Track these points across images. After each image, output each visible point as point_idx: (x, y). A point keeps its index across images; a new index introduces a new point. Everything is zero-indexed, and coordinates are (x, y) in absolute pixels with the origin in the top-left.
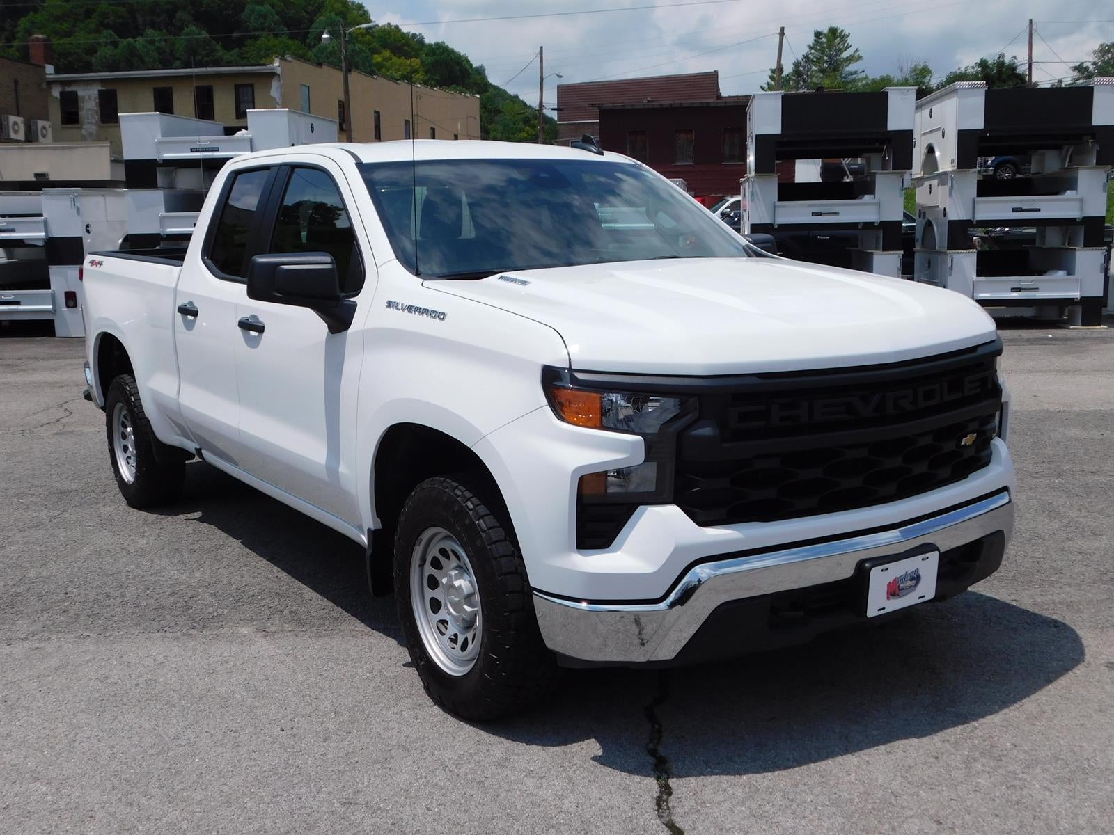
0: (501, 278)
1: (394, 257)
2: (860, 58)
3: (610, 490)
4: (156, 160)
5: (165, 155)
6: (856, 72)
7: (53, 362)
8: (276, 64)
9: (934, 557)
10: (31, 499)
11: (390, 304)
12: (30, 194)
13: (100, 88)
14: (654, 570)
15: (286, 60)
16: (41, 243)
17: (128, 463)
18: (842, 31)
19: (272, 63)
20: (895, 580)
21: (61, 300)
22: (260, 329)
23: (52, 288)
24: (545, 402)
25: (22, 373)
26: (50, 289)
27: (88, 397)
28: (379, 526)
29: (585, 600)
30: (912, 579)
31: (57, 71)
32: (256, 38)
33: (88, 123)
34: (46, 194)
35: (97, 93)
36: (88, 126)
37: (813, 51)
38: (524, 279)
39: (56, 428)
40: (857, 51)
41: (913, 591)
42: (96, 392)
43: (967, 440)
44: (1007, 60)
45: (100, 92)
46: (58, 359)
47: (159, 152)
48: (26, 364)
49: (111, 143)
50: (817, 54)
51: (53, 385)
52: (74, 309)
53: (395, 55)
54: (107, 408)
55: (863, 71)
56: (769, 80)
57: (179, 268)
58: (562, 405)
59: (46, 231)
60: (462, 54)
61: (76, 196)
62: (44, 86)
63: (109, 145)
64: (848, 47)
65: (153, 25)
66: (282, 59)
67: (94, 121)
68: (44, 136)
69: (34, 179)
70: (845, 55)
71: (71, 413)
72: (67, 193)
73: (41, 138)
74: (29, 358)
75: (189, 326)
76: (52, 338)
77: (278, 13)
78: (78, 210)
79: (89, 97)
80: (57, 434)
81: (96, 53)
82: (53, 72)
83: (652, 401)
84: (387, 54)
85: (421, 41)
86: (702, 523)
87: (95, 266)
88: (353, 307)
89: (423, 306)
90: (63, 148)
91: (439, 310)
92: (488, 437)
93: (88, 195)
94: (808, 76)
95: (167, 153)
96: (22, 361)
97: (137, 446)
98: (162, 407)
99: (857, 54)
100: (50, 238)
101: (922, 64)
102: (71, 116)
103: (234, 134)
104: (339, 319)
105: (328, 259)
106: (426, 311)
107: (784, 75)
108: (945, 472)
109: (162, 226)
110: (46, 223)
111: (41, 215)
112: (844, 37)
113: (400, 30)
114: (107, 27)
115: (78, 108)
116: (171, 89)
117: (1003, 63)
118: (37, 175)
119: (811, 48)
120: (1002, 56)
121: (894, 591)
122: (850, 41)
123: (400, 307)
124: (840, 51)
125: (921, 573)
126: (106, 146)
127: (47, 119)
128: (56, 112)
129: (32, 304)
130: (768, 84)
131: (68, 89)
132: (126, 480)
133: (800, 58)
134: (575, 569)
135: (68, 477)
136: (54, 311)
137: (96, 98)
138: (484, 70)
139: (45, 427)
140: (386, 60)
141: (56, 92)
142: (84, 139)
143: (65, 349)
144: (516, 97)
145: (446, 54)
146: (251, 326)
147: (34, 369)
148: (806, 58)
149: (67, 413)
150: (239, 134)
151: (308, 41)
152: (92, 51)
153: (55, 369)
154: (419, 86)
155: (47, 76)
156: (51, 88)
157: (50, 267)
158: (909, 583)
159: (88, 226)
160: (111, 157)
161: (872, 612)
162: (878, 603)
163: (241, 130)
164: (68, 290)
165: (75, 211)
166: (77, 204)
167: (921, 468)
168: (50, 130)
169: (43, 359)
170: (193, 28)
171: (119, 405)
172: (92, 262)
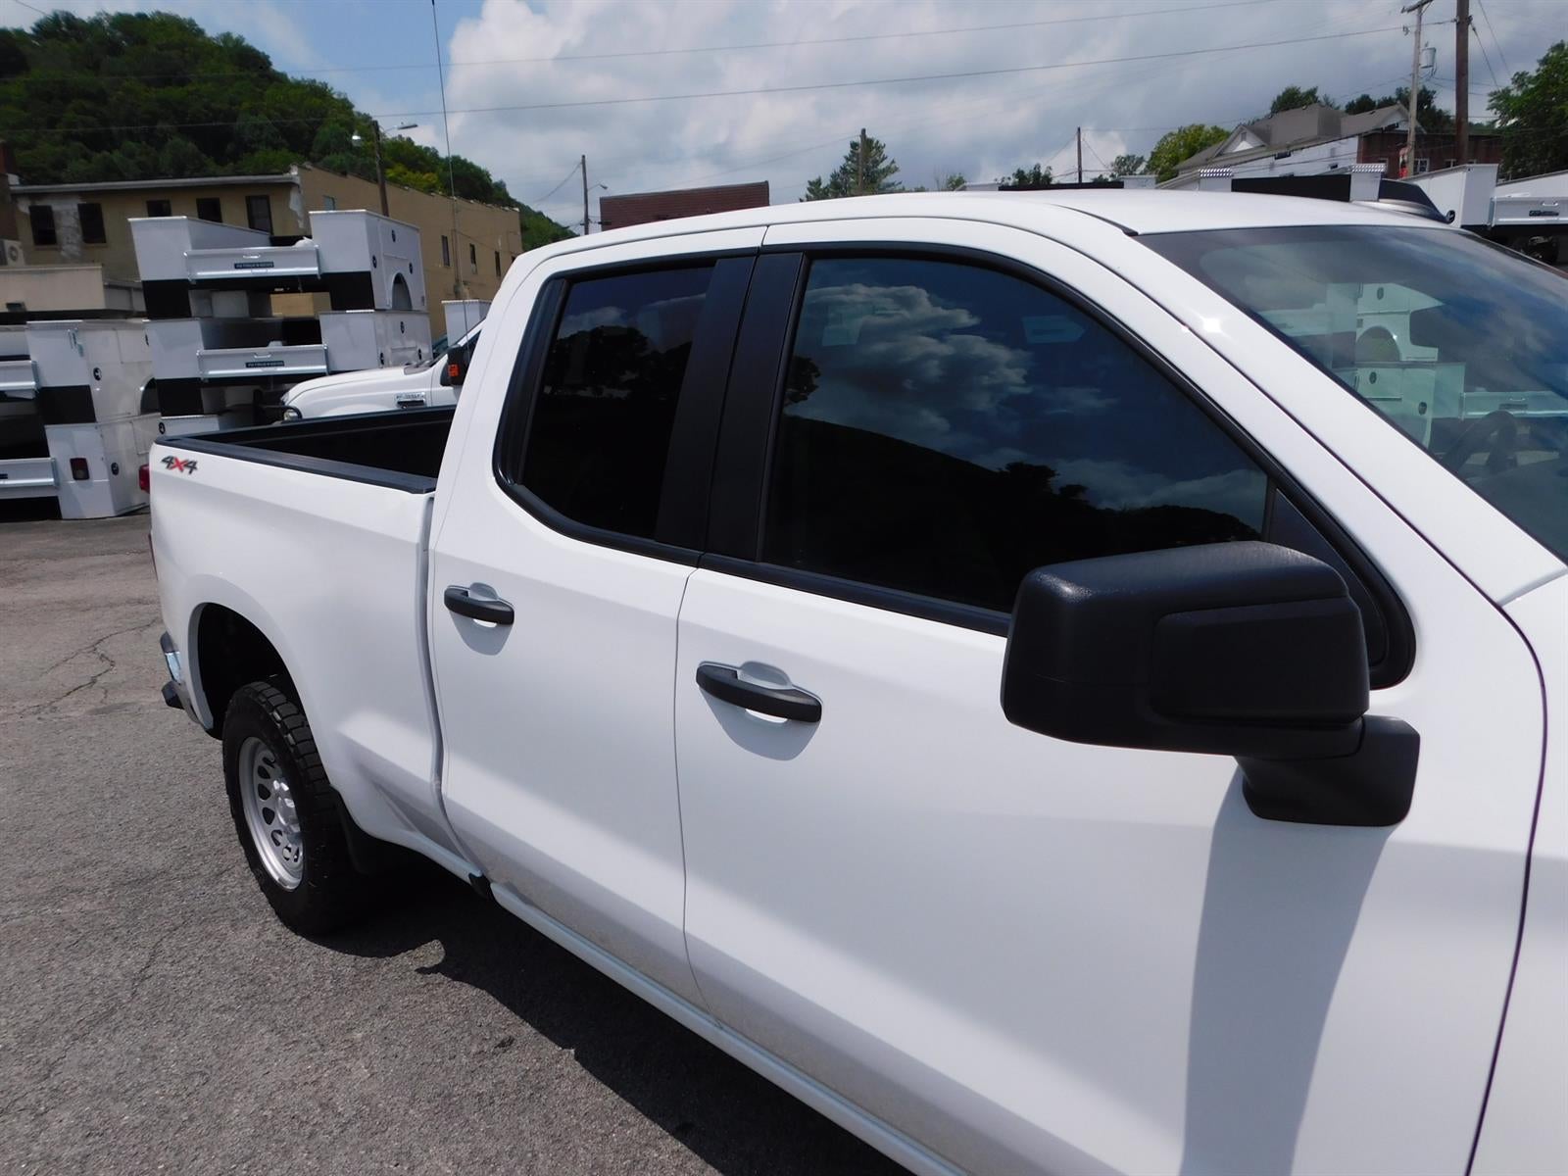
2: (896, 169)
4: (187, 280)
5: (199, 274)
6: (893, 184)
7: (64, 562)
8: (294, 172)
10: (79, 906)
12: (8, 330)
13: (81, 202)
15: (305, 168)
16: (30, 396)
17: (277, 843)
18: (878, 142)
19: (288, 171)
21: (66, 470)
22: (800, 712)
23: (51, 454)
25: (21, 586)
26: (49, 456)
27: (174, 700)
31: (22, 183)
32: (253, 151)
33: (68, 243)
34: (31, 328)
35: (76, 207)
36: (68, 246)
37: (850, 162)
39: (94, 699)
40: (893, 162)
42: (195, 700)
44: (1043, 171)
45: (80, 207)
46: (70, 557)
47: (190, 269)
48: (26, 569)
49: (103, 265)
50: (854, 166)
51: (74, 606)
52: (86, 481)
53: (409, 170)
55: (900, 183)
56: (808, 192)
57: (428, 496)
59: (37, 378)
60: (482, 168)
61: (77, 331)
62: (9, 198)
63: (100, 267)
64: (884, 158)
65: (131, 136)
66: (301, 167)
67: (75, 241)
68: (14, 259)
69: (6, 310)
70: (882, 166)
71: (112, 663)
72: (63, 327)
73: (9, 259)
74: (28, 557)
76: (58, 522)
77: (275, 124)
78: (81, 352)
79: (67, 214)
80: (97, 712)
81: (66, 167)
82: (18, 183)
84: (400, 168)
85: (435, 154)
87: (175, 472)
90: (41, 272)
93: (93, 330)
94: (846, 188)
95: (204, 270)
96: (18, 563)
99: (893, 166)
100: (44, 388)
101: (958, 176)
102: (45, 234)
103: (294, 243)
107: (822, 187)
109: (202, 367)
110: (35, 368)
111: (26, 357)
112: (879, 148)
113: (413, 143)
114: (76, 138)
115: (53, 226)
116: (168, 202)
117: (1039, 174)
118: (9, 305)
119: (847, 159)
120: (1038, 167)
122: (885, 152)
124: (876, 163)
126: (98, 269)
127: (16, 239)
128: (26, 231)
129: (24, 478)
130: (807, 196)
131: (39, 203)
132: (277, 878)
133: (838, 170)
135: (141, 832)
136: (57, 486)
137: (75, 213)
138: (504, 185)
139: (74, 697)
140: (400, 175)
141: (24, 207)
142: (64, 261)
143: (80, 539)
144: (540, 214)
145: (464, 168)
147: (38, 578)
148: (843, 169)
149: (106, 665)
150: (300, 244)
151: (311, 154)
152: (59, 165)
153: (71, 576)
154: (455, 198)
155: (12, 188)
156: (17, 202)
157: (46, 426)
159: (96, 370)
160: (104, 281)
163: (302, 239)
164: (74, 457)
165: (76, 351)
166: (79, 343)
168: (20, 251)
169: (50, 559)
170: (177, 140)
171: (253, 740)
172: (169, 462)
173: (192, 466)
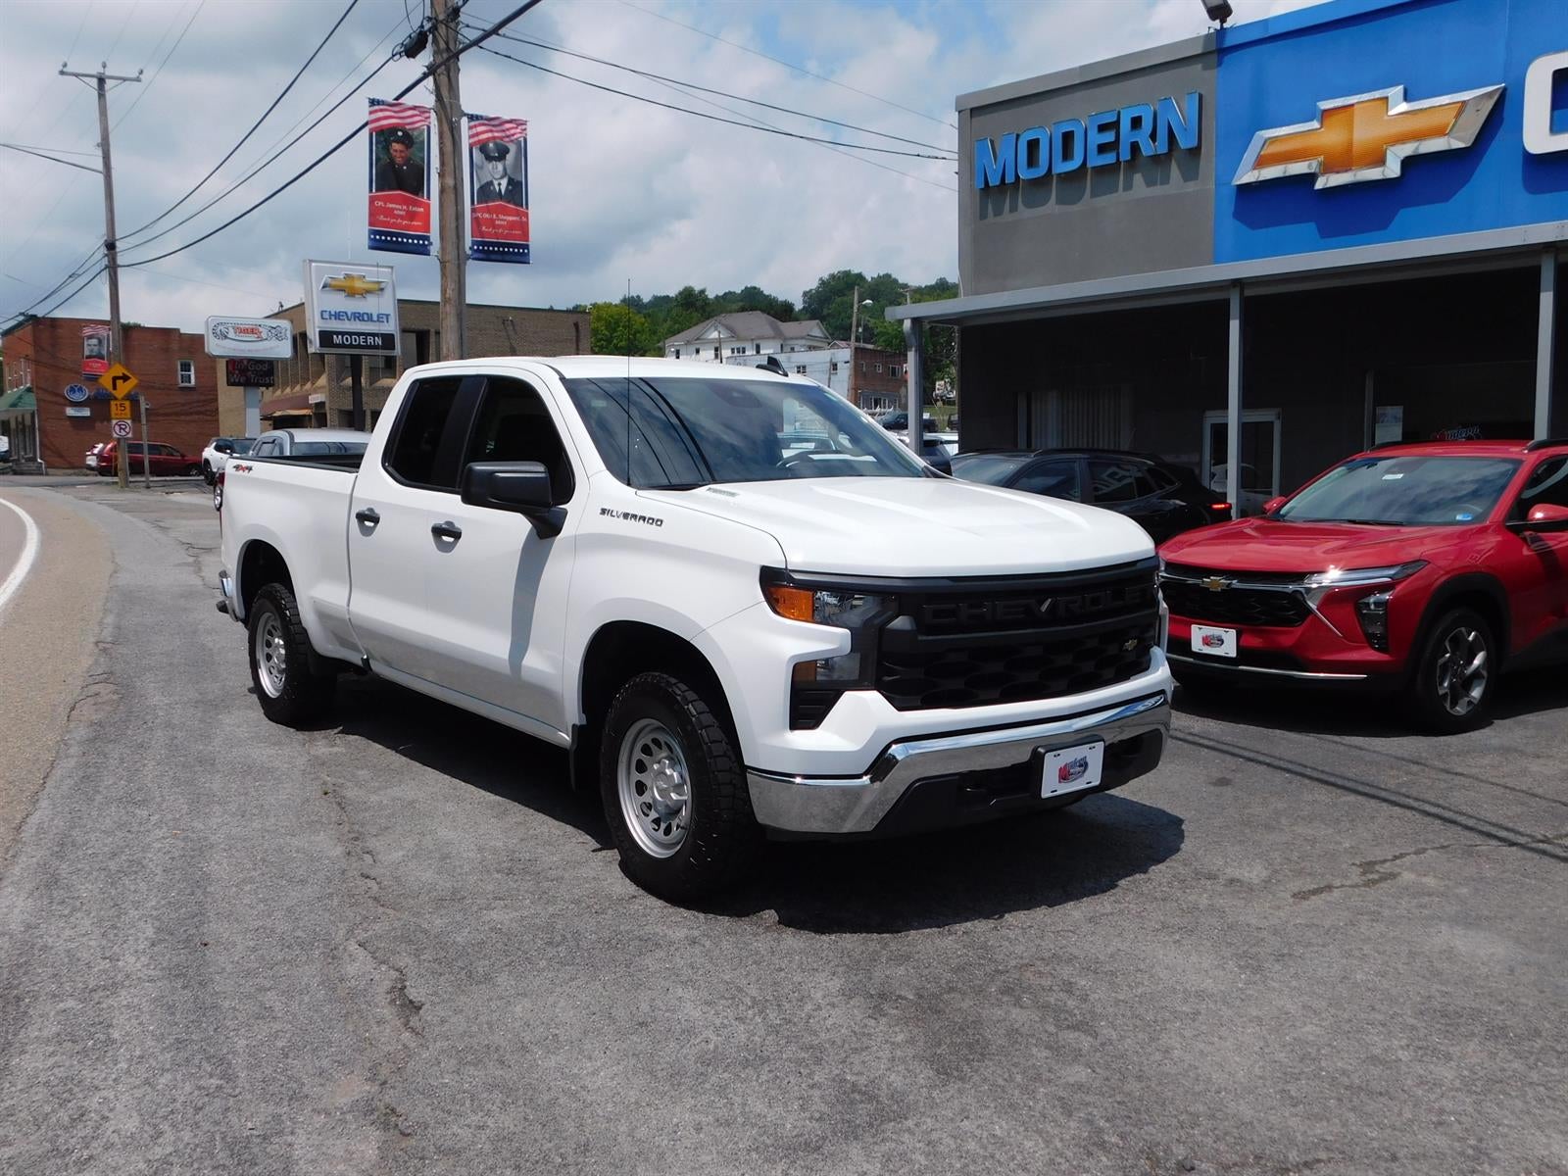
0: (710, 489)
1: (605, 468)
3: (818, 678)
9: (1100, 746)
11: (603, 511)
14: (859, 748)
20: (1066, 765)
22: (457, 535)
24: (762, 598)
27: (223, 608)
28: (584, 722)
29: (799, 775)
30: (1081, 766)
38: (733, 491)
41: (1081, 776)
42: (236, 603)
43: (1130, 644)
54: (249, 620)
57: (355, 474)
58: (777, 601)
75: (367, 532)
83: (857, 599)
86: (900, 709)
87: (241, 471)
88: (565, 513)
89: (639, 514)
91: (656, 517)
92: (708, 630)
97: (289, 658)
98: (324, 616)
104: (547, 526)
105: (541, 468)
106: (643, 518)
108: (1109, 673)
121: (1065, 775)
123: (614, 514)
125: (1088, 760)
132: (269, 695)
134: (790, 747)
146: (446, 533)
158: (1078, 769)
161: (1046, 794)
162: (1051, 786)
167: (1088, 667)
171: (268, 614)
172: (237, 468)
173: (250, 469)
